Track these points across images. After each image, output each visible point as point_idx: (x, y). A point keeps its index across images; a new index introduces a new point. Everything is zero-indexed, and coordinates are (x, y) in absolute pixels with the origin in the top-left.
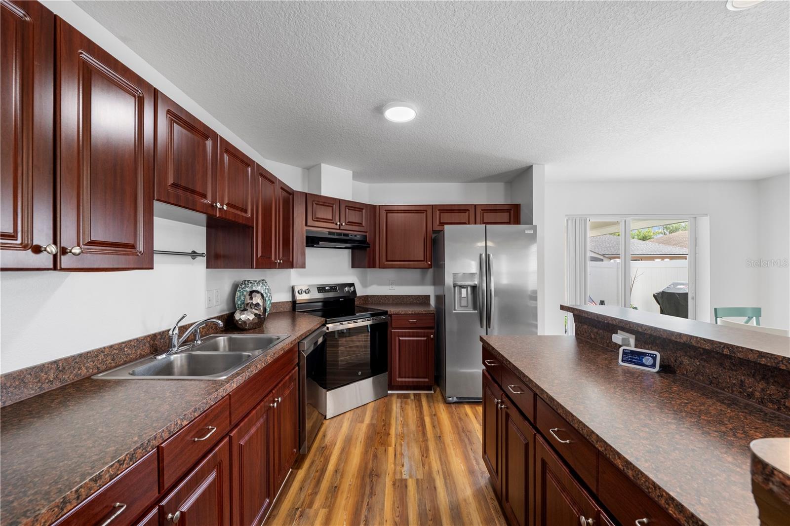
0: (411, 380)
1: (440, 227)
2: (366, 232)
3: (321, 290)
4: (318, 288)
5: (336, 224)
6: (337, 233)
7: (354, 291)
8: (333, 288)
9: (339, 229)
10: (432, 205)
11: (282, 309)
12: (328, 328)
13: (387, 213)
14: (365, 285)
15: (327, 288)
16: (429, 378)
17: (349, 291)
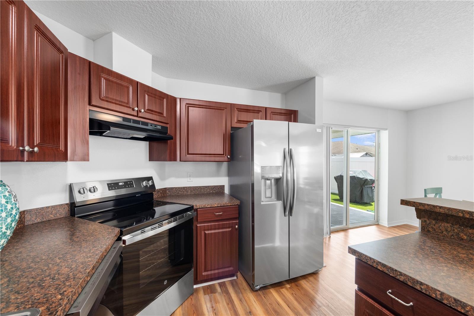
0: (216, 271)
1: (238, 124)
2: (167, 124)
3: (113, 186)
4: (108, 184)
5: (133, 110)
6: (133, 120)
7: (152, 185)
8: (128, 183)
9: (137, 116)
10: (231, 104)
11: (52, 216)
12: (124, 242)
13: (188, 107)
14: (163, 178)
15: (120, 184)
16: (233, 267)
17: (147, 186)
